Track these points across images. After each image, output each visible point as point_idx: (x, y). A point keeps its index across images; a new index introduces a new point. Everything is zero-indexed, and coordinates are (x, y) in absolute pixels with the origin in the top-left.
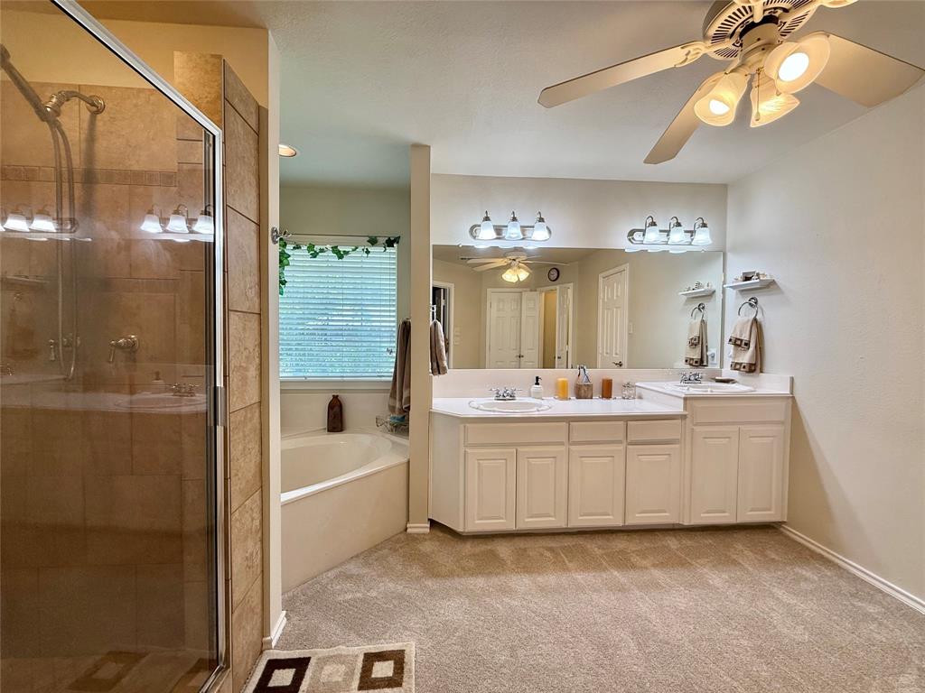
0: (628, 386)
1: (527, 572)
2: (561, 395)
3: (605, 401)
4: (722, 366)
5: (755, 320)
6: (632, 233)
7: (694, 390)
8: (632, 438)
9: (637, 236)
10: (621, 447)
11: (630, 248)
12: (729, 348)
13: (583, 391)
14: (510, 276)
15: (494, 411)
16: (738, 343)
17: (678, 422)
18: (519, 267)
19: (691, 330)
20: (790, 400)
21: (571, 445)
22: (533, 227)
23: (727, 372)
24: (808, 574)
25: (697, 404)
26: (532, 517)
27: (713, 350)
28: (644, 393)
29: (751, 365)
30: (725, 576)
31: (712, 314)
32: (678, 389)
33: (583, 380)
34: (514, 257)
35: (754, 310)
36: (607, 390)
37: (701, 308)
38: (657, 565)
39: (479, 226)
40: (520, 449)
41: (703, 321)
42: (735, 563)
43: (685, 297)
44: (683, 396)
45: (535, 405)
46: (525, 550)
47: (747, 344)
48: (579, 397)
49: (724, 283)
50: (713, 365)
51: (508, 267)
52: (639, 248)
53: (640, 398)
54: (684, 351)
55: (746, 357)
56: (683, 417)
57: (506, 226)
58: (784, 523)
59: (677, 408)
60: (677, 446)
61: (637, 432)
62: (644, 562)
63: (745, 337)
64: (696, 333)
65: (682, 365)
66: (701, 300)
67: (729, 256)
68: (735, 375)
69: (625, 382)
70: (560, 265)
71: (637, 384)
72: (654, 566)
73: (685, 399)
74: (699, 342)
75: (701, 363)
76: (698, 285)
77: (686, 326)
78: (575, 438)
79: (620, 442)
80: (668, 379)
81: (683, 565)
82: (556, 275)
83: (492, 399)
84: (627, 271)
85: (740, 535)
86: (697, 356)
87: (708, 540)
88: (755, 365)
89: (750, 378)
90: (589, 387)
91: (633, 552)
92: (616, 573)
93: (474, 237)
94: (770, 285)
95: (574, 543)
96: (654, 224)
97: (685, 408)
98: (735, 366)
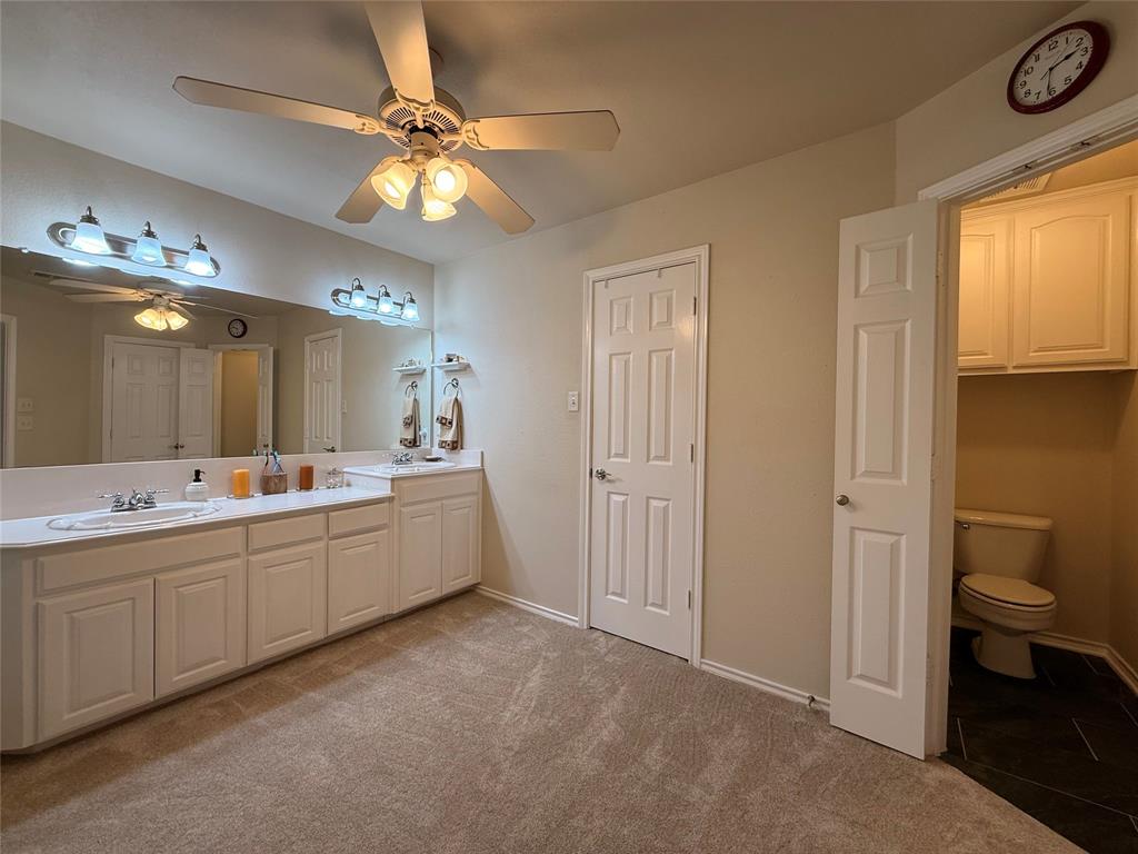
0: (334, 473)
1: (174, 750)
2: (239, 492)
3: (304, 494)
4: (432, 446)
5: (456, 399)
6: (336, 293)
7: (403, 471)
8: (334, 531)
9: (342, 297)
10: (321, 544)
11: (335, 310)
12: (437, 426)
13: (272, 484)
14: (149, 320)
15: (106, 528)
16: (444, 422)
17: (386, 504)
18: (170, 309)
19: (405, 410)
20: (481, 473)
21: (251, 554)
22: (187, 253)
23: (437, 452)
24: (488, 620)
25: (405, 484)
26: (183, 672)
27: (425, 430)
28: (352, 479)
29: (453, 442)
30: (427, 648)
31: (423, 394)
32: (388, 470)
33: (272, 470)
34: (160, 292)
35: (455, 390)
36: (306, 480)
37: (414, 386)
38: (362, 665)
39: (74, 227)
40: (160, 577)
41: (415, 400)
42: (437, 633)
43: (400, 374)
44: (390, 477)
45: (189, 510)
46: (172, 723)
47: (451, 423)
48: (266, 492)
49: (433, 362)
50: (425, 444)
51: (148, 304)
52: (345, 312)
53: (349, 485)
54: (400, 432)
55: (450, 436)
56: (390, 499)
57: (135, 241)
58: (479, 584)
59: (384, 490)
60: (385, 531)
61: (340, 523)
62: (347, 668)
63: (449, 417)
64: (409, 413)
65: (397, 446)
66: (413, 376)
67: (436, 335)
68: (441, 453)
69: (331, 468)
70: (246, 317)
71: (345, 470)
72: (358, 667)
73: (393, 480)
74: (412, 422)
75: (414, 443)
76: (411, 362)
77: (400, 405)
78: (256, 544)
79: (320, 539)
80: (381, 461)
81: (388, 654)
82: (241, 330)
83: (107, 512)
84: (340, 338)
85: (444, 607)
86: (410, 436)
87: (415, 622)
88: (456, 442)
89: (454, 455)
90: (282, 478)
91: (336, 662)
92: (312, 694)
93: (62, 244)
94: (466, 368)
95: (257, 683)
96: (360, 288)
97: (392, 490)
98: (442, 444)
